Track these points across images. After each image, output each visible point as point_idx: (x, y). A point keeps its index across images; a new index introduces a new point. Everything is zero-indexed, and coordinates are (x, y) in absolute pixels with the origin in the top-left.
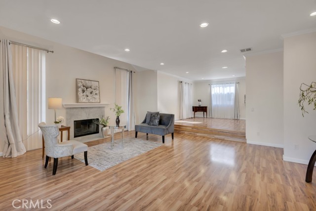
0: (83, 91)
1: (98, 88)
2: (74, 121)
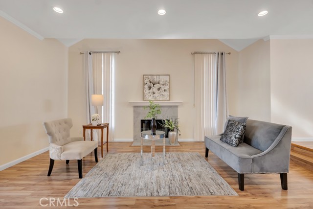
0: (150, 88)
1: (167, 83)
2: (141, 120)
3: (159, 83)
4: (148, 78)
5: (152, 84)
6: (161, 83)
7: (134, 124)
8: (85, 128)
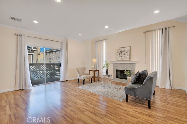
0: (120, 54)
1: (129, 51)
2: (117, 70)
3: (124, 52)
4: (119, 49)
5: (121, 52)
6: (125, 51)
7: (113, 71)
8: (90, 71)
